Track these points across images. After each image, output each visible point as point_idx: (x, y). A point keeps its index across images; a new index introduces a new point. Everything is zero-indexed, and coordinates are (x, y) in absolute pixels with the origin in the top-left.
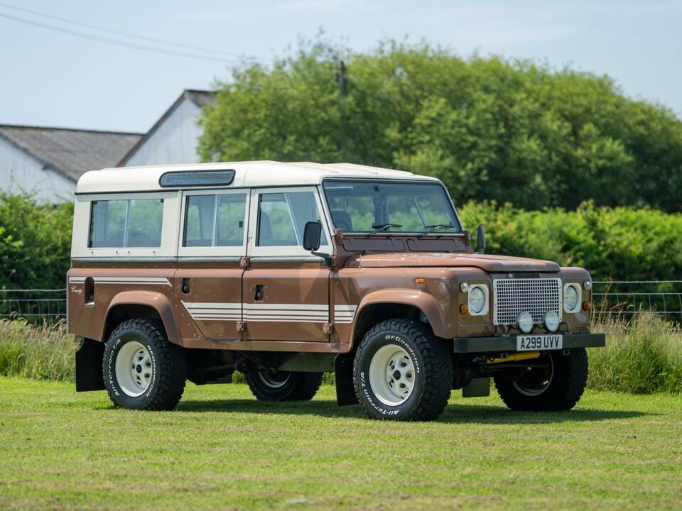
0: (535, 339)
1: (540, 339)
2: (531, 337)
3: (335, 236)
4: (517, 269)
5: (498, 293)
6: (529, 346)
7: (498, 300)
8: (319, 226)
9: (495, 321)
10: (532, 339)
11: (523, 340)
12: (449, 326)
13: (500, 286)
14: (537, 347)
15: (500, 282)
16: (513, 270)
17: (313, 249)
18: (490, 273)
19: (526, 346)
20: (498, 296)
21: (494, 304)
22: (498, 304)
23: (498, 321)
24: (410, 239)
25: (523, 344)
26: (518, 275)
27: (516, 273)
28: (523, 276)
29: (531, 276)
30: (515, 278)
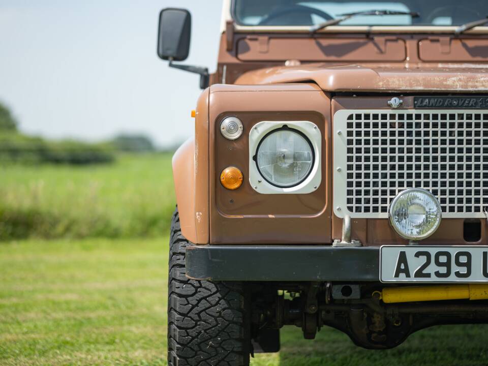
0: (448, 255)
1: (468, 255)
2: (433, 251)
3: (224, 33)
4: (425, 85)
5: (350, 142)
6: (424, 272)
7: (350, 159)
8: (184, 14)
9: (339, 209)
10: (438, 254)
11: (403, 257)
12: (199, 216)
13: (358, 125)
14: (458, 274)
15: (359, 117)
16: (408, 88)
17: (171, 59)
18: (331, 94)
19: (413, 273)
20: (350, 150)
21: (336, 168)
22: (350, 167)
23: (350, 209)
24: (427, 39)
25: (403, 267)
26: (427, 100)
27: (421, 97)
28: (446, 103)
29: (476, 103)
30: (415, 107)
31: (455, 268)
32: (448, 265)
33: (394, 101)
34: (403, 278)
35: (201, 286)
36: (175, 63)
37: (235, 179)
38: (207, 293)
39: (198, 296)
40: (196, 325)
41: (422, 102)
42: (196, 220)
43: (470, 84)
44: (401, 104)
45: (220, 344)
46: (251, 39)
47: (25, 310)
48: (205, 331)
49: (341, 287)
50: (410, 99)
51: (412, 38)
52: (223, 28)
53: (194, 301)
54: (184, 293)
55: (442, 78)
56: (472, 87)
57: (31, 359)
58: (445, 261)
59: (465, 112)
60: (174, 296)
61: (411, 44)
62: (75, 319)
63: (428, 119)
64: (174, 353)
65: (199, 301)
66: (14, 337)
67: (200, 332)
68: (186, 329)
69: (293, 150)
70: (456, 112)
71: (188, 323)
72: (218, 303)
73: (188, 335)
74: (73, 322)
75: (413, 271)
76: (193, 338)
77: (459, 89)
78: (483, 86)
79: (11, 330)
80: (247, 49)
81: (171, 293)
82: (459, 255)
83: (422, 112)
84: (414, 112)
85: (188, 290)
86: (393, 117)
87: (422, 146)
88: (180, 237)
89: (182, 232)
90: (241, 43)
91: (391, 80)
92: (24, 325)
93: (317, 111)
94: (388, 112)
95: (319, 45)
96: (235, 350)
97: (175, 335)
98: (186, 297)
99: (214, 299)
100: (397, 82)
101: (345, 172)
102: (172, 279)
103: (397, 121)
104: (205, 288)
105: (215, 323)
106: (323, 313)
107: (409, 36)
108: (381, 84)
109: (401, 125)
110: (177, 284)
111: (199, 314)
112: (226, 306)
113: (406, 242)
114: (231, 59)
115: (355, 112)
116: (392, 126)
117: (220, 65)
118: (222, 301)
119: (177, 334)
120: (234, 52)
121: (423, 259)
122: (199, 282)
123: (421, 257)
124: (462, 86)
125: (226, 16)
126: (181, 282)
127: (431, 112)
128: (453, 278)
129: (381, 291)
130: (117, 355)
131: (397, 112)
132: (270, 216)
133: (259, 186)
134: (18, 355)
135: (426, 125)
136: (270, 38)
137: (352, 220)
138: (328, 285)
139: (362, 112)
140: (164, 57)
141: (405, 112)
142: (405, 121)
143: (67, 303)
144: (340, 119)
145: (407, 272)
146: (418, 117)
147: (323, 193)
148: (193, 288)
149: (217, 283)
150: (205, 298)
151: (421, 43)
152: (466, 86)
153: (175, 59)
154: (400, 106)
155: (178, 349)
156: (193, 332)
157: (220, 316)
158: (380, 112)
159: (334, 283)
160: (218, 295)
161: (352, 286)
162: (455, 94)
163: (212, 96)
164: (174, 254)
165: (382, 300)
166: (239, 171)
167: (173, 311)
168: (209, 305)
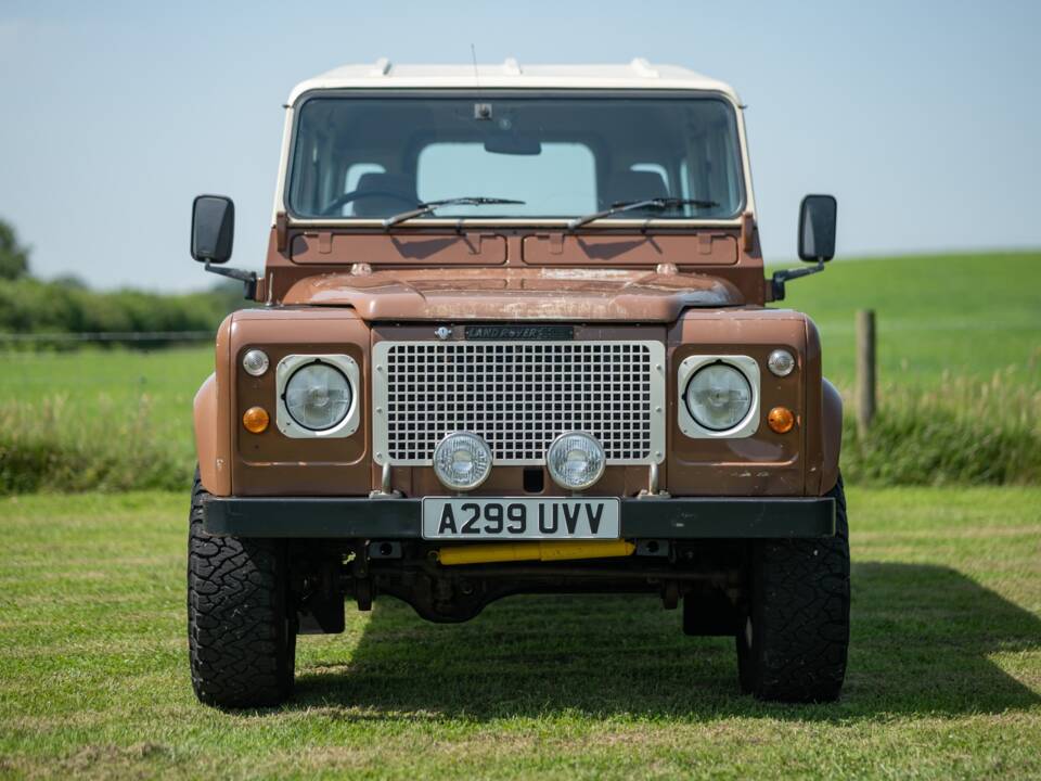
0: (499, 507)
1: (523, 508)
3: (274, 227)
4: (477, 313)
5: (391, 379)
6: (473, 527)
7: (391, 398)
8: (226, 202)
9: (380, 456)
10: (488, 507)
11: (448, 509)
12: (219, 463)
13: (401, 359)
14: (511, 530)
15: (401, 349)
16: (459, 317)
17: (208, 260)
18: (372, 323)
19: (459, 528)
20: (391, 388)
21: (376, 407)
22: (391, 408)
23: (393, 455)
24: (533, 235)
25: (448, 521)
26: (480, 331)
27: (473, 327)
28: (502, 334)
29: (537, 334)
30: (467, 338)
31: (507, 523)
32: (499, 519)
33: (442, 331)
34: (448, 534)
35: (225, 545)
36: (212, 265)
37: (259, 421)
38: (233, 553)
39: (221, 557)
40: (219, 590)
41: (474, 332)
42: (217, 468)
43: (529, 311)
44: (450, 334)
45: (246, 611)
46: (308, 236)
47: (28, 593)
48: (230, 596)
49: (379, 544)
50: (461, 328)
51: (515, 234)
52: (274, 221)
53: (215, 561)
54: (204, 553)
55: (497, 304)
56: (532, 315)
57: (32, 648)
58: (520, 515)
59: (524, 344)
60: (195, 557)
61: (514, 241)
62: (97, 603)
63: (482, 352)
64: (194, 624)
65: (223, 562)
66: (10, 624)
67: (224, 598)
68: (207, 594)
69: (326, 388)
70: (513, 344)
71: (210, 587)
72: (244, 564)
73: (210, 602)
74: (93, 606)
75: (460, 526)
76: (216, 606)
77: (517, 317)
78: (545, 314)
79: (7, 617)
80: (305, 248)
81: (191, 553)
82: (511, 507)
83: (475, 344)
84: (465, 344)
85: (210, 549)
86: (440, 349)
87: (475, 383)
88: (202, 488)
89: (202, 482)
90: (296, 240)
91: (439, 307)
92: (25, 610)
93: (355, 342)
94: (436, 344)
95: (396, 242)
96: (265, 619)
97: (194, 603)
98: (208, 557)
99: (239, 560)
100: (446, 310)
101: (387, 412)
102: (192, 537)
103: (445, 354)
104: (230, 547)
105: (240, 587)
106: (377, 578)
107: (511, 231)
108: (427, 311)
109: (451, 359)
110: (197, 542)
111: (222, 578)
112: (254, 568)
113: (454, 493)
114: (284, 262)
115: (397, 344)
116: (440, 359)
117: (269, 269)
118: (250, 562)
119: (197, 600)
120: (287, 253)
121: (471, 513)
122: (223, 539)
123: (468, 510)
124: (520, 315)
125: (279, 206)
126: (202, 540)
127: (485, 344)
128: (505, 535)
129: (438, 551)
130: (145, 643)
131: (446, 344)
132: (302, 464)
133: (287, 428)
134: (15, 644)
135: (480, 359)
136: (333, 234)
137: (392, 469)
138: (367, 543)
139: (406, 344)
140: (200, 259)
141: (455, 344)
142: (455, 354)
143: (88, 583)
144: (381, 352)
145: (453, 527)
146: (470, 349)
147: (361, 437)
148: (215, 547)
149: (243, 541)
150: (229, 559)
151: (525, 240)
152: (525, 314)
153: (213, 261)
154: (450, 338)
155: (198, 618)
156: (215, 599)
157: (246, 580)
158: (426, 344)
159: (373, 540)
160: (245, 555)
161: (393, 544)
162: (514, 323)
163: (234, 326)
164: (195, 507)
165: (439, 562)
166: (264, 412)
167: (193, 575)
168: (233, 567)
